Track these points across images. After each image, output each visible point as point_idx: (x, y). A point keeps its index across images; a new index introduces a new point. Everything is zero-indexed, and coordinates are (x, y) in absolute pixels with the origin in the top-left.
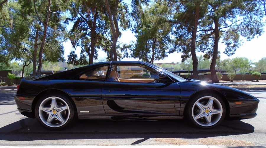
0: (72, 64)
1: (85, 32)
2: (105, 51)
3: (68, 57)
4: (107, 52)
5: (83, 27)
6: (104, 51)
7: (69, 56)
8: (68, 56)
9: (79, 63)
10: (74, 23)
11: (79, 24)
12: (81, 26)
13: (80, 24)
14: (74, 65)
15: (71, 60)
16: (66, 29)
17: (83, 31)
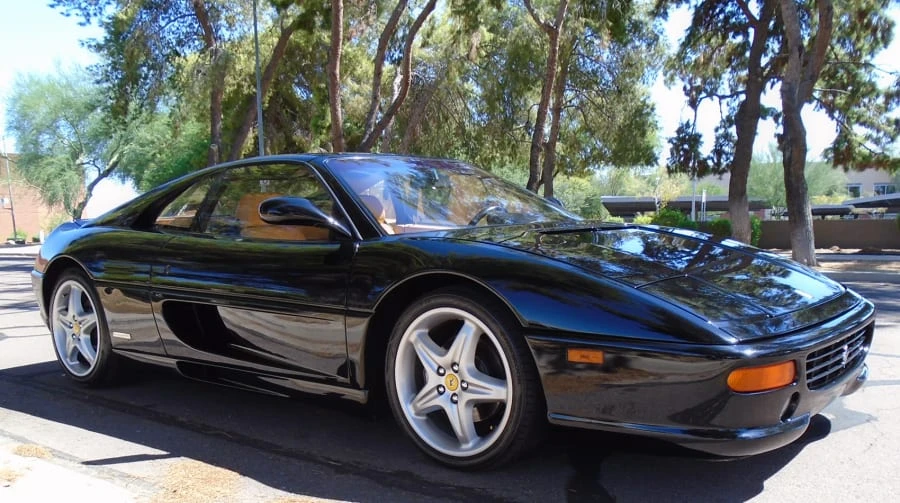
0: (684, 171)
1: (740, 39)
2: (831, 113)
3: (671, 146)
4: (836, 114)
5: (734, 20)
6: (824, 110)
7: (675, 141)
8: (670, 141)
9: (708, 166)
10: (693, 11)
11: (717, 10)
12: (721, 16)
13: (722, 11)
14: (693, 174)
15: (681, 156)
16: (661, 37)
17: (734, 37)
